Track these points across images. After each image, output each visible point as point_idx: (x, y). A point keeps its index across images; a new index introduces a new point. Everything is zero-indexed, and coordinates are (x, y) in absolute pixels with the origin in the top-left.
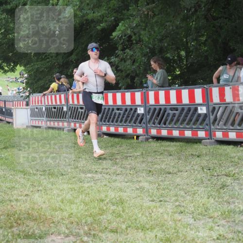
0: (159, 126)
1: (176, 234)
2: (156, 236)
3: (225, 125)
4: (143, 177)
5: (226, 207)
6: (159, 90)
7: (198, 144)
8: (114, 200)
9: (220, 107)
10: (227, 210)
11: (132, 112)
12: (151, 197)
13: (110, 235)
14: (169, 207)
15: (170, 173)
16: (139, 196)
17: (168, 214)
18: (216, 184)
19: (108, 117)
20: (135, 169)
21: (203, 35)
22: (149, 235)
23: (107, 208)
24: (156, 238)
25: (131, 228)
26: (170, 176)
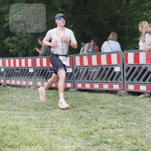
0: (42, 80)
1: (50, 148)
2: (38, 149)
3: (83, 79)
4: (32, 112)
5: (82, 130)
6: (43, 57)
7: (67, 91)
8: (12, 127)
9: (80, 69)
10: (82, 132)
11: (26, 71)
12: (36, 125)
13: (8, 149)
14: (47, 130)
15: (48, 110)
16: (28, 124)
17: (46, 135)
18: (76, 116)
19: (11, 74)
20: (26, 107)
21: (71, 24)
22: (33, 148)
23: (7, 132)
24: (38, 150)
25: (22, 144)
26: (49, 111)
